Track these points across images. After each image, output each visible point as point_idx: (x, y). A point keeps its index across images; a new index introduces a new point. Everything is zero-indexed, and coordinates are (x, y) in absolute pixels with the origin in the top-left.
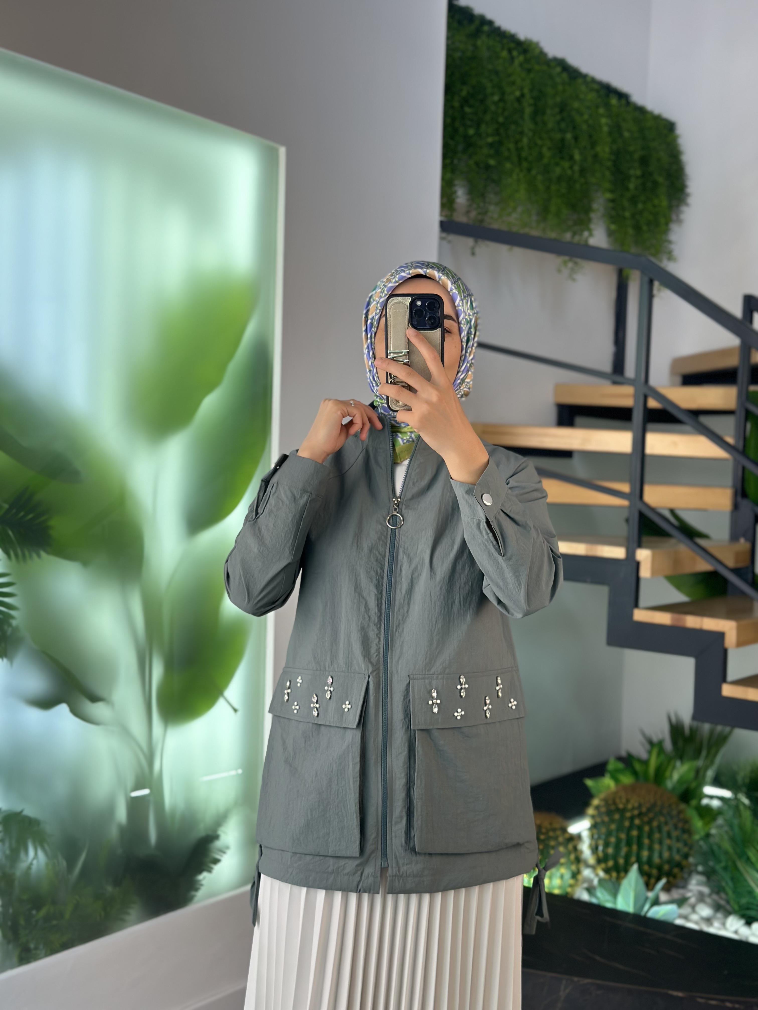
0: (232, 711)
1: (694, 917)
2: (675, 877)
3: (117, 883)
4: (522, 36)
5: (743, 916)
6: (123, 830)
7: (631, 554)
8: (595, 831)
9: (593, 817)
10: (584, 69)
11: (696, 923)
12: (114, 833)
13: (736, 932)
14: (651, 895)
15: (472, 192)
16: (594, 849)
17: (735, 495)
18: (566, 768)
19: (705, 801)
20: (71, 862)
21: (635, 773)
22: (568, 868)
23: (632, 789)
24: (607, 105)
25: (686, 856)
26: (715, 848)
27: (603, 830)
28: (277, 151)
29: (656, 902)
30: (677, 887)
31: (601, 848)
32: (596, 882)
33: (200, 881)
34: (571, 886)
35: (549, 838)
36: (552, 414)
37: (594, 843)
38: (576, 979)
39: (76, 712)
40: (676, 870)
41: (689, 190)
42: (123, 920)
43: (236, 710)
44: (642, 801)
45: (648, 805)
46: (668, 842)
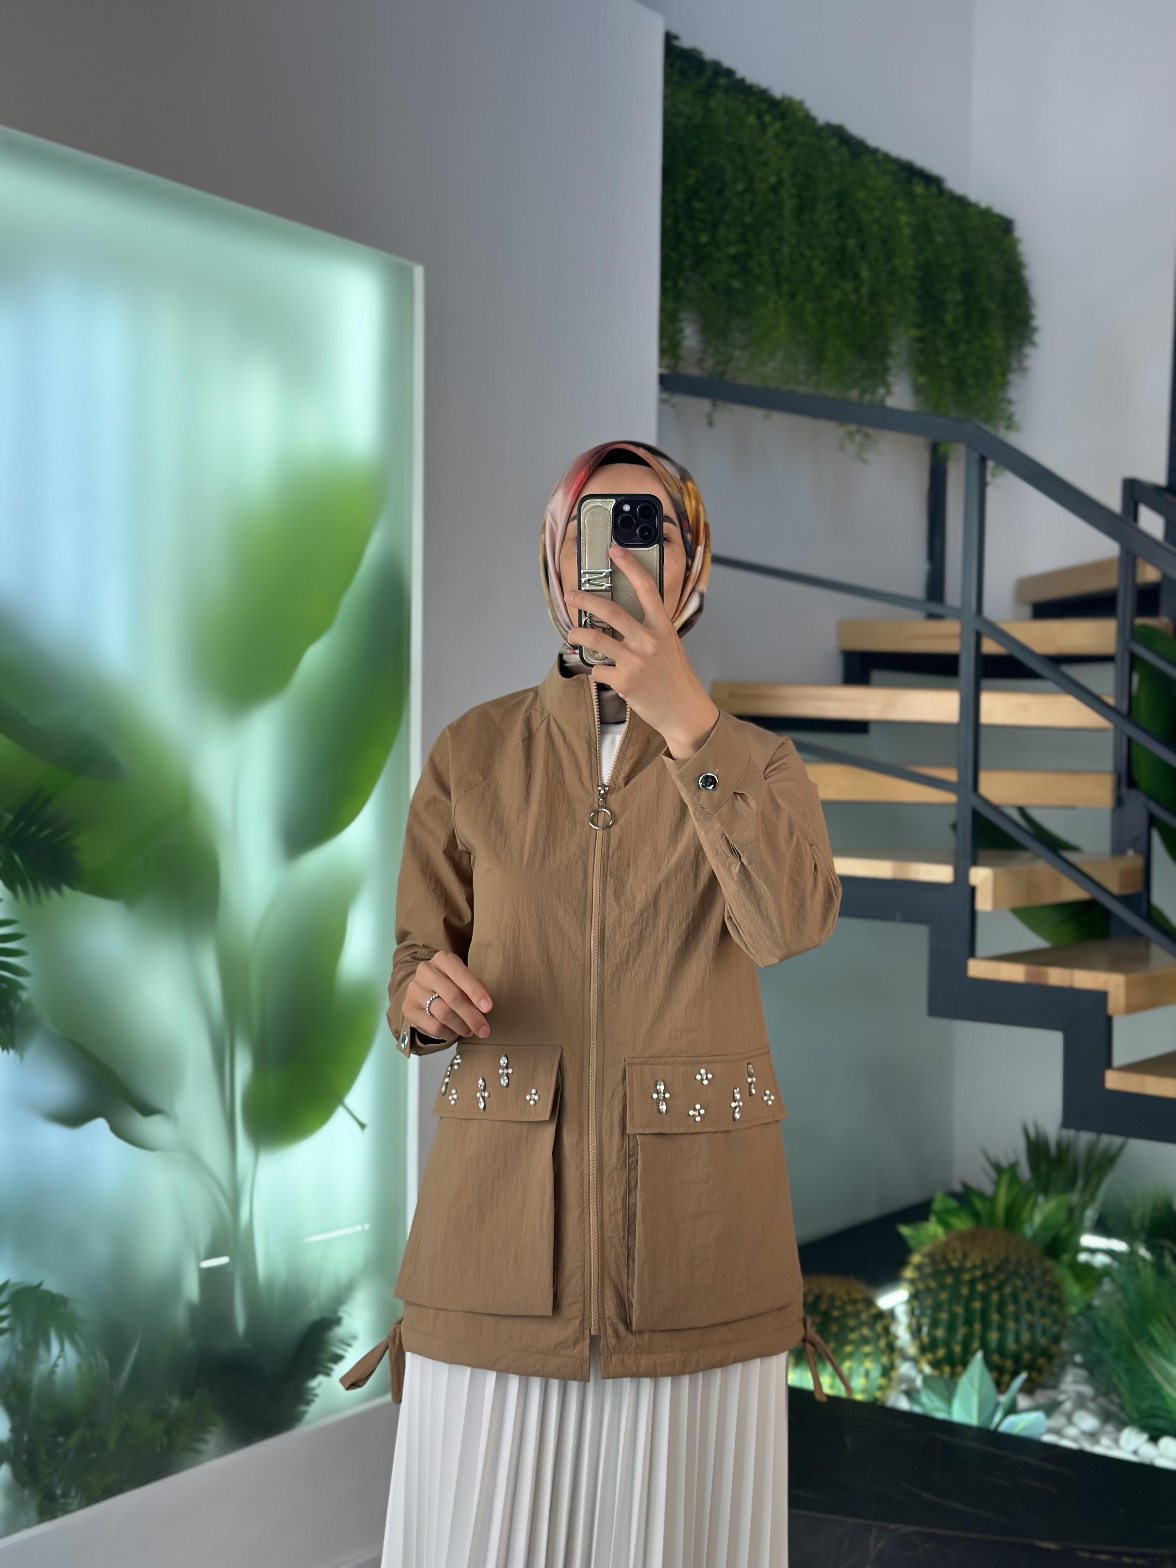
0: (357, 1127)
1: (1072, 1431)
2: (1039, 1371)
3: (186, 1394)
4: (777, 92)
5: (1144, 1428)
6: (194, 1312)
7: (961, 875)
8: (916, 1304)
9: (912, 1282)
10: (873, 141)
11: (1075, 1440)
12: (180, 1317)
13: (1135, 1452)
14: (1004, 1399)
15: (706, 330)
16: (916, 1332)
17: (1118, 783)
18: (869, 1212)
19: (1083, 1257)
20: (116, 1362)
21: (976, 1215)
22: (876, 1360)
23: (972, 1237)
24: (909, 196)
25: (1056, 1339)
26: (1100, 1325)
27: (929, 1302)
28: (411, 271)
29: (1012, 1409)
30: (1044, 1386)
31: (925, 1330)
32: (919, 1382)
33: (313, 1389)
34: (881, 1388)
35: (846, 1315)
36: (837, 666)
37: (914, 1321)
38: (892, 1526)
39: (119, 1131)
40: (1041, 1361)
41: (1035, 323)
42: (197, 1451)
43: (362, 1126)
44: (987, 1256)
45: (997, 1262)
46: (1027, 1317)
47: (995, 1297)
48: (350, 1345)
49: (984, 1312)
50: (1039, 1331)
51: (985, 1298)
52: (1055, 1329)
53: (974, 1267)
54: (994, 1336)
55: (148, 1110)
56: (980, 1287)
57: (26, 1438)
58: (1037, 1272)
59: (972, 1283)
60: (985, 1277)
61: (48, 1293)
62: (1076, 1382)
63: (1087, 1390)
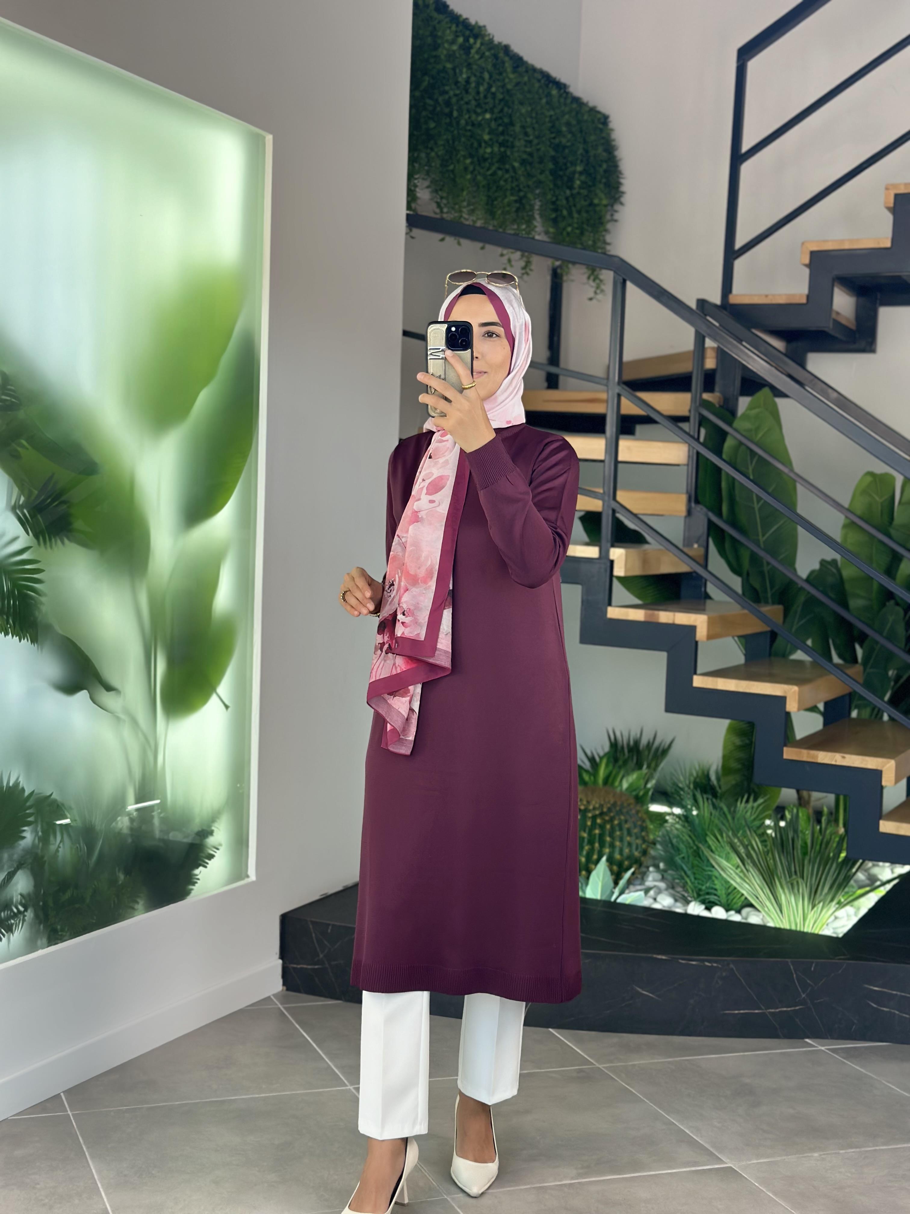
0: (223, 707)
3: (127, 872)
5: (703, 903)
6: (133, 822)
7: (604, 554)
10: (526, 57)
13: (698, 912)
14: (619, 885)
15: (433, 186)
17: (689, 500)
24: (548, 96)
28: (263, 138)
29: (623, 892)
33: (196, 875)
39: (94, 700)
41: (623, 189)
42: (133, 908)
43: (227, 707)
44: (602, 802)
45: (609, 805)
46: (628, 838)
47: (608, 826)
48: (218, 849)
49: (601, 836)
50: (634, 847)
51: (602, 827)
52: (644, 846)
53: (594, 809)
54: (607, 850)
55: (109, 688)
56: (599, 821)
57: (42, 892)
58: (633, 812)
59: (594, 818)
60: (602, 814)
61: (55, 801)
62: (655, 880)
63: (662, 885)
